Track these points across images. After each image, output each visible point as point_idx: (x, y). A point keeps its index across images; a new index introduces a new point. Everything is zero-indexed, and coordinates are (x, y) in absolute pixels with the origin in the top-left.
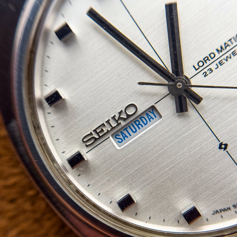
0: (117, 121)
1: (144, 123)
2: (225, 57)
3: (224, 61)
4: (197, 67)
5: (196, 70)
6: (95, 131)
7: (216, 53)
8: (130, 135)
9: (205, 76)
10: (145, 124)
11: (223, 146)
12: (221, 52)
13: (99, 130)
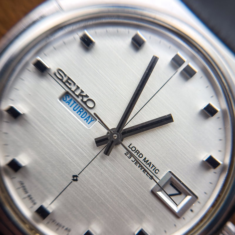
0: (80, 95)
1: (82, 115)
2: (141, 165)
3: (138, 165)
4: (131, 147)
5: (129, 147)
6: (69, 78)
7: (143, 158)
8: (71, 107)
9: (125, 154)
10: (81, 117)
11: (75, 178)
12: (145, 162)
13: (70, 82)
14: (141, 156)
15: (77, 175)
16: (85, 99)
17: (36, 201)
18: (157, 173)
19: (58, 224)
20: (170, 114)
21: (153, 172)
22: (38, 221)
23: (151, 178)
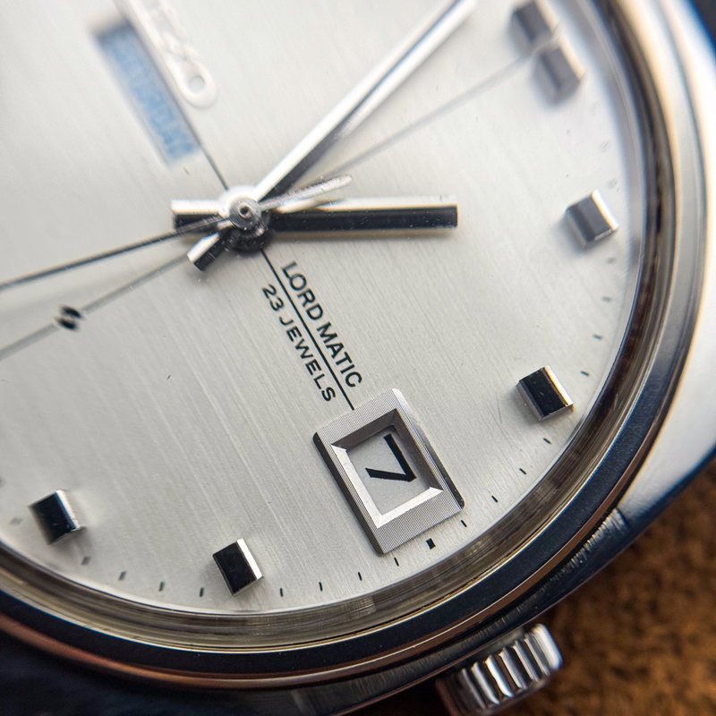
2: (308, 342)
3: (297, 340)
4: (291, 273)
5: (284, 270)
7: (321, 323)
11: (69, 319)
12: (323, 335)
14: (315, 313)
15: (79, 307)
18: (353, 385)
20: (454, 207)
21: (342, 378)
23: (328, 395)
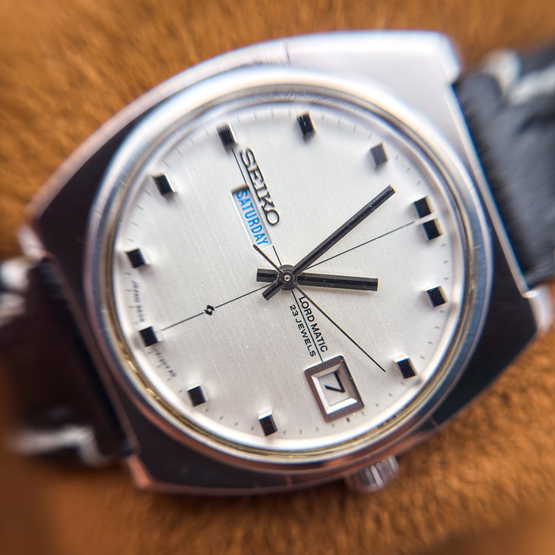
0: (263, 199)
1: (255, 229)
2: (307, 331)
3: (302, 329)
4: (303, 300)
5: (300, 299)
6: (258, 169)
7: (313, 323)
8: (243, 209)
9: (291, 307)
10: (252, 230)
11: (210, 310)
12: (313, 329)
13: (257, 174)
14: (311, 319)
15: (214, 307)
16: (268, 208)
17: (145, 318)
18: (323, 351)
19: (162, 360)
20: (377, 279)
21: (319, 347)
22: (138, 346)
23: (313, 354)
